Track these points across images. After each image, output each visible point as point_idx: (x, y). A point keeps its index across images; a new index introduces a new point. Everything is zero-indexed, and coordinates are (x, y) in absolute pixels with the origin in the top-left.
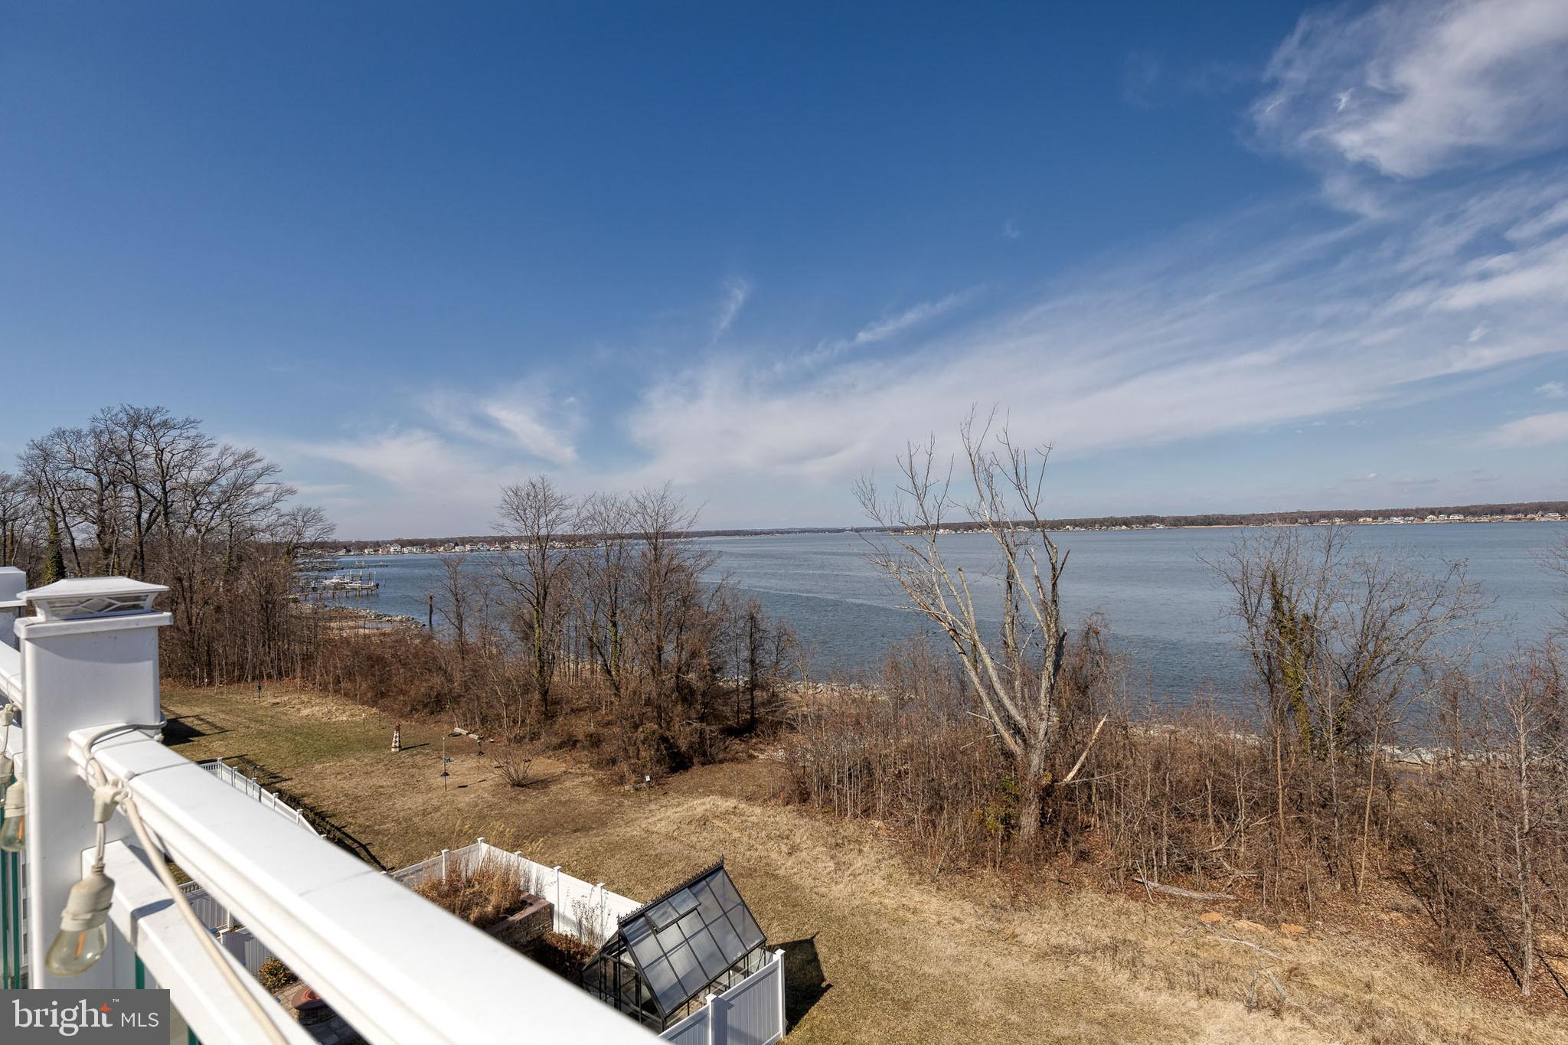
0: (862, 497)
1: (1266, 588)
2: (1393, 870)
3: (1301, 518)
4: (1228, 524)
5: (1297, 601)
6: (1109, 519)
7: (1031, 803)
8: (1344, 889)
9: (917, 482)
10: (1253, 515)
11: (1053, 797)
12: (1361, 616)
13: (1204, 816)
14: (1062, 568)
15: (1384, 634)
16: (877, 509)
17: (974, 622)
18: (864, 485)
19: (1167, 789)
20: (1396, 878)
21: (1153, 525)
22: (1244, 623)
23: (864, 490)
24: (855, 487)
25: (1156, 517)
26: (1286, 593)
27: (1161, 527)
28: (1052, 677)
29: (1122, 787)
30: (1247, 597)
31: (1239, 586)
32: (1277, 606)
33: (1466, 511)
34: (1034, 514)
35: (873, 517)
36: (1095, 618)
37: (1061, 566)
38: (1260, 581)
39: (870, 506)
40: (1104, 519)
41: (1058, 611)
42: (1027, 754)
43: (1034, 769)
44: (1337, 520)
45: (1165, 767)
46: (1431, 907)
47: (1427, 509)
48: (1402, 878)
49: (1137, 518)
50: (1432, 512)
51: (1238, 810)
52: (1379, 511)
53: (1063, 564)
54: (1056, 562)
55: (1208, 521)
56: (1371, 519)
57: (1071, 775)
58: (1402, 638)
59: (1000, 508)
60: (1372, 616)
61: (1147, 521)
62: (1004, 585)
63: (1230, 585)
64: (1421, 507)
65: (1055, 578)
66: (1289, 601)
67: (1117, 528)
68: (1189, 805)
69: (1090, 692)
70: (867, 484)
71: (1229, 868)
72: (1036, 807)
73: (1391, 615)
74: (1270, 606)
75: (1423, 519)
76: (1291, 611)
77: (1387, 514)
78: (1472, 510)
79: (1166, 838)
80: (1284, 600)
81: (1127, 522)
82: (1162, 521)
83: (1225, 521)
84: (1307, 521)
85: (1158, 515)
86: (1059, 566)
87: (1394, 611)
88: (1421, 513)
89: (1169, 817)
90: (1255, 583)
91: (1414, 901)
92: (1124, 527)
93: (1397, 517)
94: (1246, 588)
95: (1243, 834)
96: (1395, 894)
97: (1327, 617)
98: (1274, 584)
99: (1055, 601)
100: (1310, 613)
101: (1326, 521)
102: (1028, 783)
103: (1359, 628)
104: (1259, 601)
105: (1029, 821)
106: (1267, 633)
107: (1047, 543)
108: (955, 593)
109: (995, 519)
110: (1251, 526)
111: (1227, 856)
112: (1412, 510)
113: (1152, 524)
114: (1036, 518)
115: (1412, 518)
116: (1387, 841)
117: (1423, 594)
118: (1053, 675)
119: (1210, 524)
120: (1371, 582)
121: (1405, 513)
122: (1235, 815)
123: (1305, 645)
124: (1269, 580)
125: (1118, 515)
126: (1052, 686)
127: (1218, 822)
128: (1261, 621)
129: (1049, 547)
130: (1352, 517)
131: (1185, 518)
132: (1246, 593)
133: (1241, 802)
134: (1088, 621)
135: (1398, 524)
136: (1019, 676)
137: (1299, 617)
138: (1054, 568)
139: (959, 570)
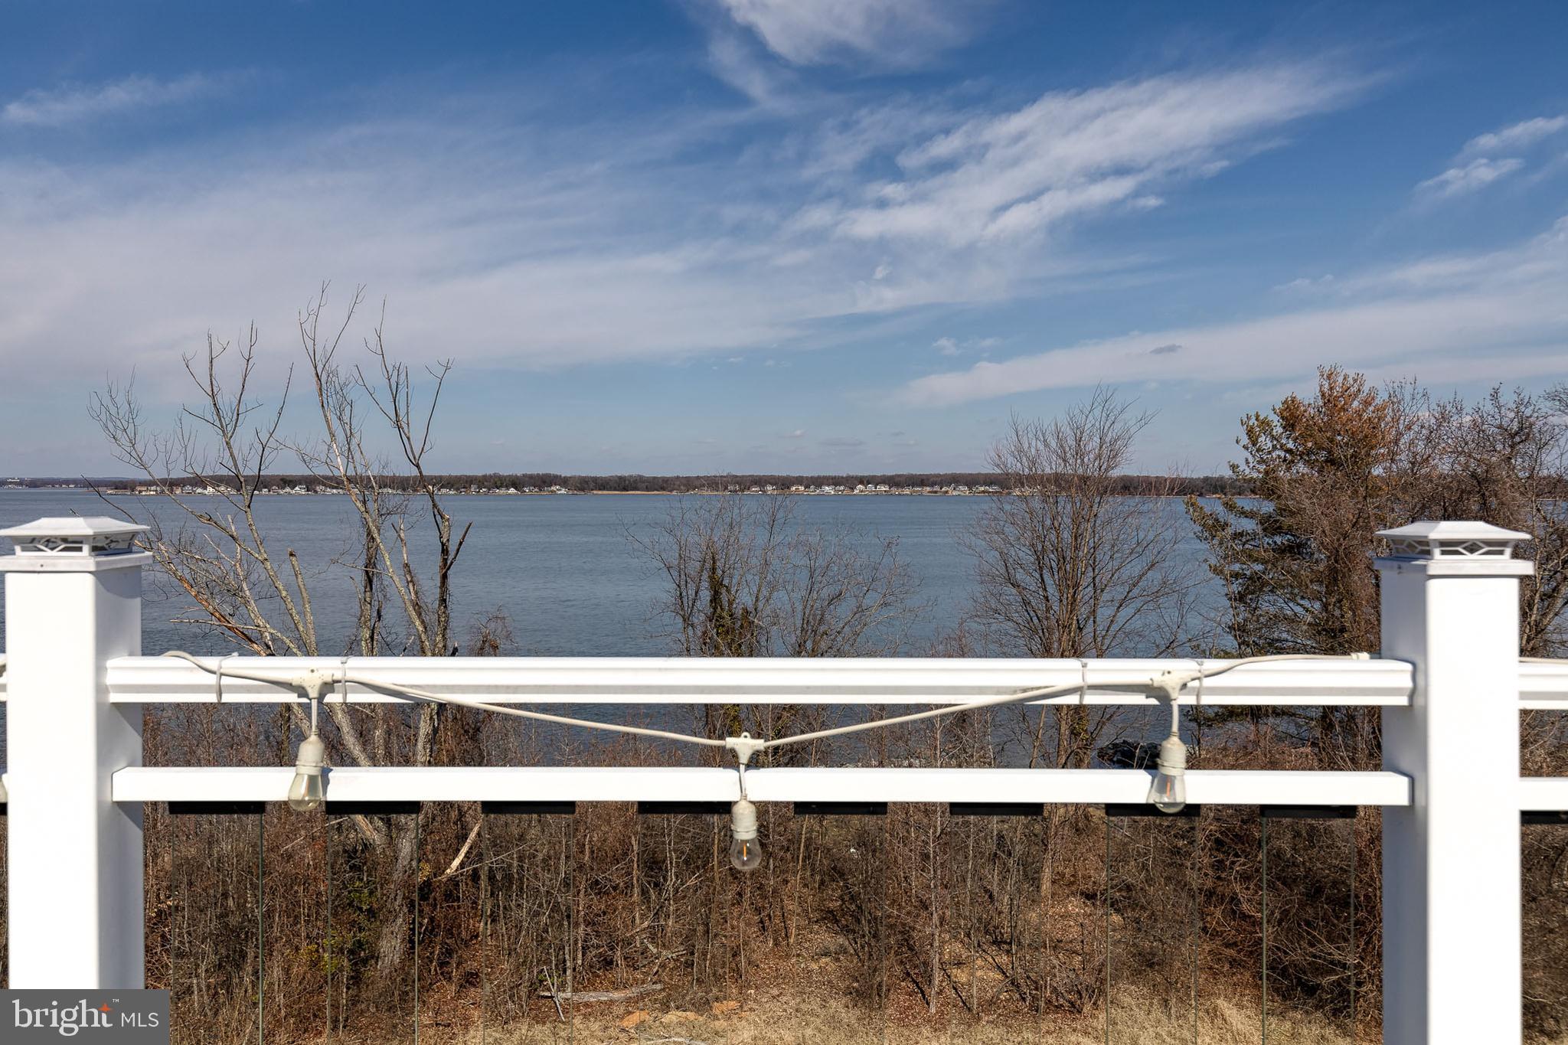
0: (110, 425)
1: (705, 575)
2: (822, 910)
3: (731, 484)
4: (647, 489)
5: (737, 591)
6: (491, 476)
7: (396, 917)
8: (776, 945)
9: (220, 405)
10: (678, 477)
11: (431, 900)
12: (801, 607)
13: (629, 886)
14: (458, 550)
15: (822, 629)
16: (140, 447)
17: (313, 639)
18: (115, 403)
19: (586, 858)
20: (825, 918)
21: (552, 488)
22: (680, 620)
23: (113, 411)
24: (96, 405)
25: (556, 477)
26: (726, 582)
27: (563, 491)
28: (435, 717)
29: (526, 866)
30: (683, 587)
31: (675, 574)
32: (715, 599)
33: (894, 481)
34: (418, 466)
35: (133, 461)
36: (492, 625)
37: (456, 548)
38: (698, 564)
39: (125, 441)
40: (485, 476)
41: (448, 616)
42: (391, 841)
43: (403, 861)
44: (769, 488)
45: (585, 827)
46: (856, 943)
47: (856, 478)
48: (830, 917)
49: (531, 477)
50: (864, 481)
51: (667, 872)
52: (811, 477)
53: (461, 543)
54: (448, 540)
55: (624, 484)
56: (803, 488)
57: (456, 863)
58: (839, 633)
59: (357, 456)
60: (812, 606)
61: (544, 482)
62: (360, 578)
63: (665, 573)
64: (851, 474)
65: (446, 566)
66: (728, 591)
67: (503, 491)
68: (615, 875)
69: (482, 736)
70: (121, 399)
71: (655, 951)
72: (404, 921)
73: (829, 604)
74: (709, 598)
75: (852, 489)
76: (730, 603)
77: (819, 482)
78: (897, 479)
79: (583, 926)
80: (723, 591)
81: (516, 483)
82: (564, 482)
83: (644, 485)
84: (737, 488)
85: (559, 474)
86: (452, 548)
87: (833, 599)
88: (851, 482)
89: (586, 894)
90: (693, 567)
91: (841, 940)
92: (512, 491)
93: (828, 485)
94: (683, 576)
95: (672, 902)
96: (825, 938)
97: (768, 610)
98: (714, 569)
99: (445, 600)
100: (751, 608)
101: (758, 489)
102: (392, 886)
103: (799, 623)
104: (696, 593)
105: (391, 947)
106: (704, 633)
107: (436, 513)
108: (284, 594)
109: (351, 473)
110: (674, 493)
111: (653, 938)
112: (842, 477)
113: (550, 486)
114: (420, 472)
115: (842, 488)
116: (818, 878)
117: (860, 579)
118: (438, 713)
119: (625, 489)
120: (812, 564)
121: (835, 481)
122: (664, 877)
123: (743, 647)
124: (708, 565)
125: (505, 472)
126: (435, 730)
127: (644, 892)
128: (699, 619)
129: (438, 517)
130: (784, 483)
131: (595, 480)
132: (683, 583)
133: (671, 859)
134: (484, 630)
135: (829, 495)
136: (381, 722)
137: (739, 612)
138: (445, 551)
139: (291, 555)
